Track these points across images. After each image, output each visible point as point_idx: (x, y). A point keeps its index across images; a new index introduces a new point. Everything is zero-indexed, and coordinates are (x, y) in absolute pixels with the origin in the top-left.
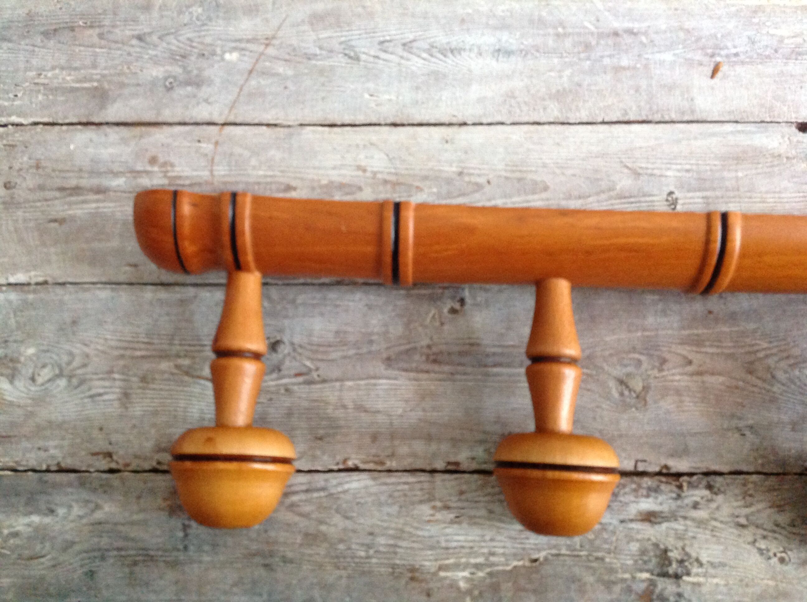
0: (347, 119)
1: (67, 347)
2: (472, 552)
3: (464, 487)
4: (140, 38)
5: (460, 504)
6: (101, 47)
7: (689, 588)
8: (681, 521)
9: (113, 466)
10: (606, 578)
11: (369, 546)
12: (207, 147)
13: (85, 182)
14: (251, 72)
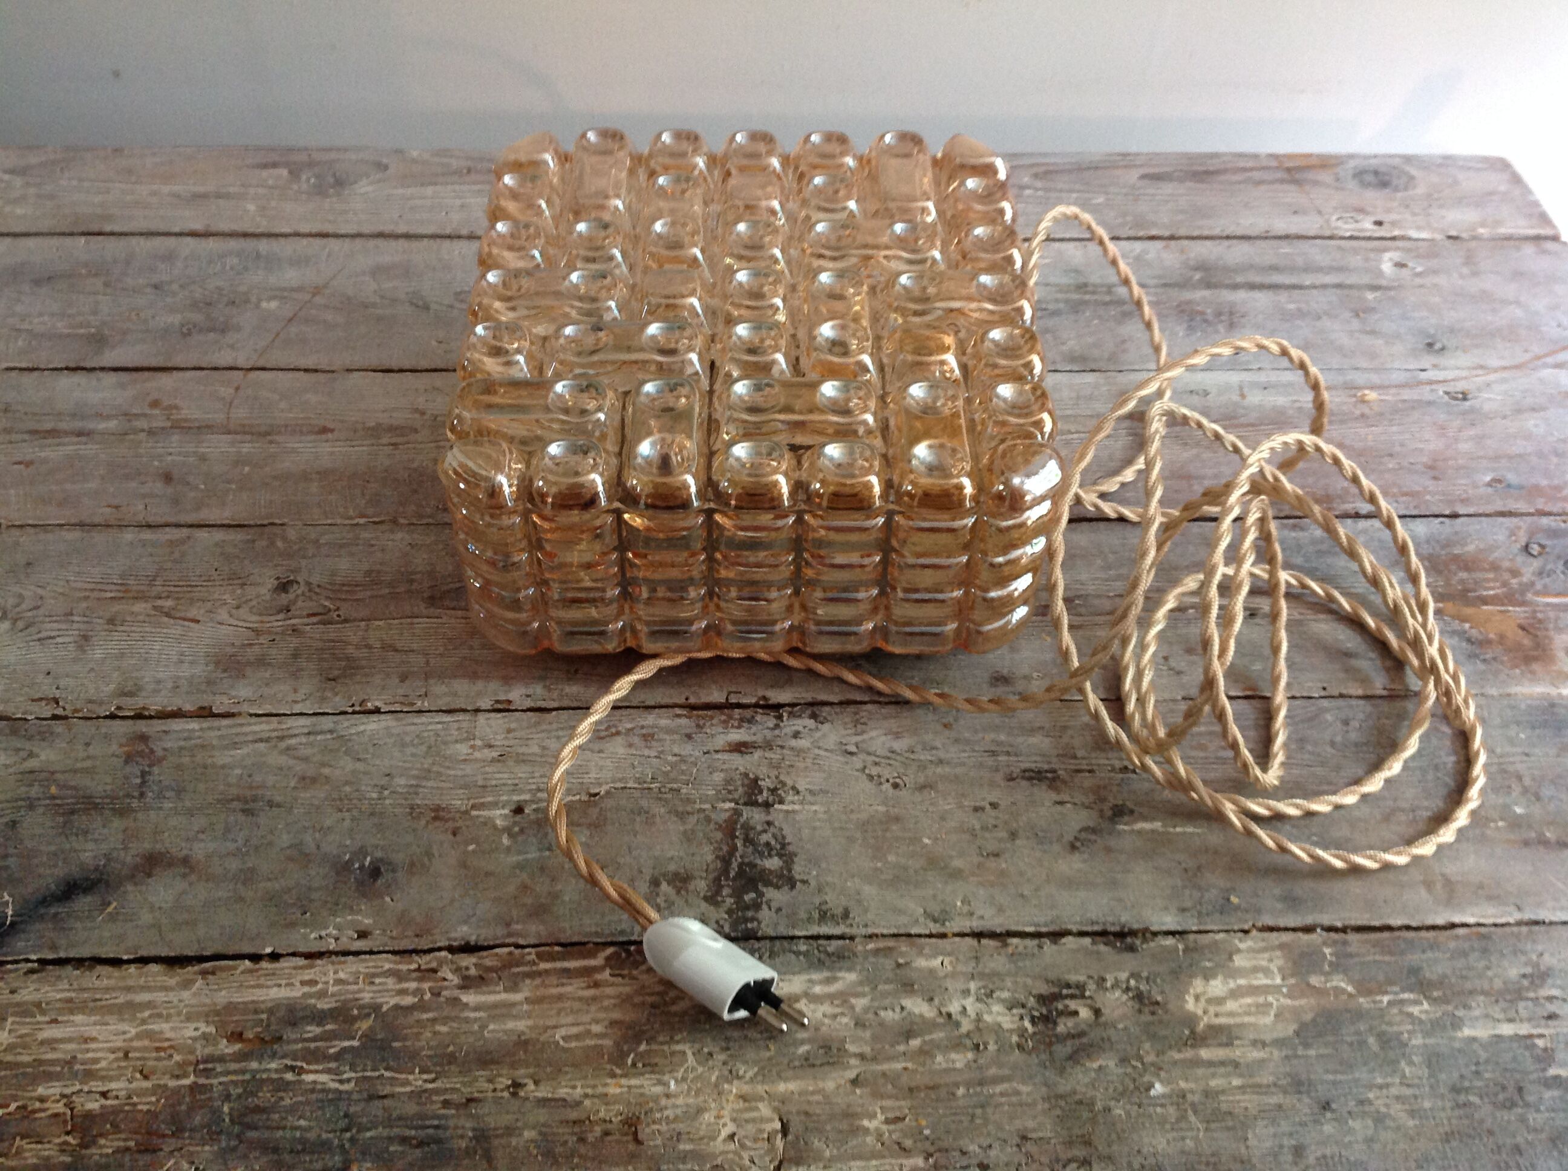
0: (407, 365)
1: (17, 589)
2: (515, 789)
3: (513, 726)
4: (156, 287)
5: (506, 743)
6: (105, 294)
7: (781, 816)
8: (779, 750)
9: (59, 712)
10: (680, 809)
11: (384, 788)
12: (226, 392)
13: (63, 426)
14: (290, 320)
